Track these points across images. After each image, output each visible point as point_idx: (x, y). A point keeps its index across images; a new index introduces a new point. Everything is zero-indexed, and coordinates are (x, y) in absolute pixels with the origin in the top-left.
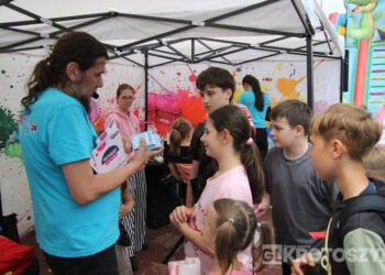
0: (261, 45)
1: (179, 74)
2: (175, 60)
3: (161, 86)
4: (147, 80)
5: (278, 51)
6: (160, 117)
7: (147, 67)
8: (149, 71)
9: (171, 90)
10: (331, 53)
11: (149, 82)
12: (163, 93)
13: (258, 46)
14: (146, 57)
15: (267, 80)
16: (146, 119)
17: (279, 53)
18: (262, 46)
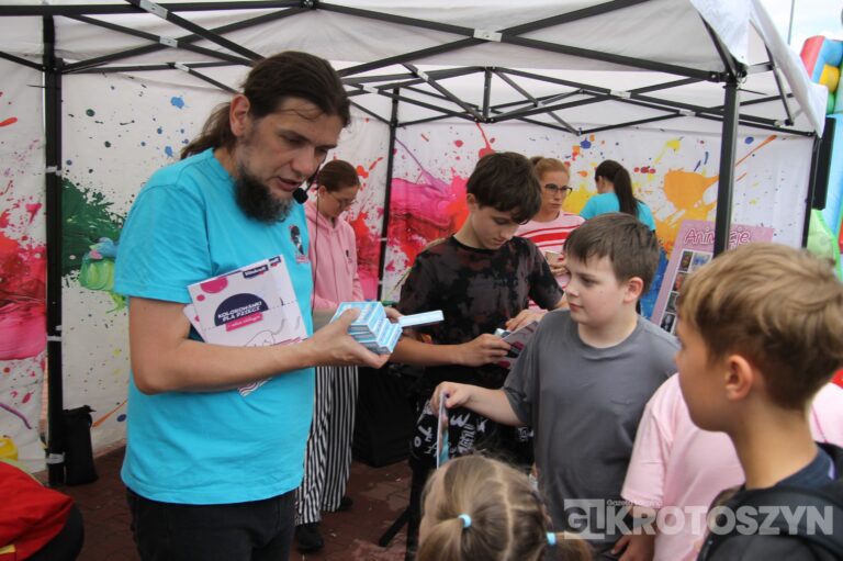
0: (635, 93)
1: (459, 143)
2: (451, 114)
3: (421, 167)
4: (392, 151)
5: (674, 110)
6: (414, 232)
7: (394, 124)
8: (399, 132)
9: (438, 175)
10: (788, 122)
11: (397, 157)
12: (424, 180)
13: (627, 96)
14: (395, 103)
15: (645, 170)
16: (384, 234)
17: (678, 115)
18: (637, 96)
